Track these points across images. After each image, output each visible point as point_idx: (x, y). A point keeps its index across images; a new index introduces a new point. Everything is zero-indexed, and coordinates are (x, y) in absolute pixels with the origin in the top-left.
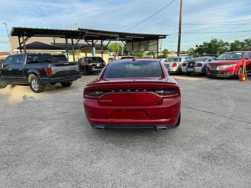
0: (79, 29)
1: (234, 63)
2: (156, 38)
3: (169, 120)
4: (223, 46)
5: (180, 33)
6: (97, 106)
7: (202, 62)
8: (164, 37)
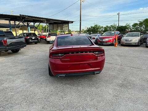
0: (20, 15)
1: (111, 37)
2: (67, 23)
3: (100, 68)
4: (101, 28)
5: (81, 20)
6: (61, 63)
7: (95, 37)
8: (72, 22)
